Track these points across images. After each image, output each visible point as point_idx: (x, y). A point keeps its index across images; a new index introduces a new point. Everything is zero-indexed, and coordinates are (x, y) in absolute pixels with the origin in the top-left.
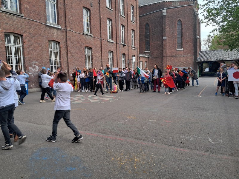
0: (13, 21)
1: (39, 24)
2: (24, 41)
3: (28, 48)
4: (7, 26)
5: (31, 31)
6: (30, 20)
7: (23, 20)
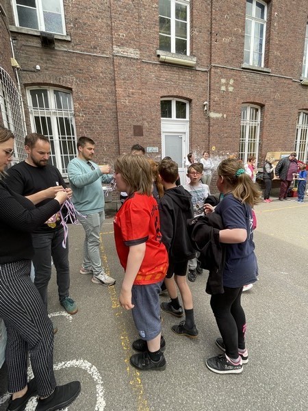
0: (255, 83)
1: (291, 82)
2: (266, 113)
3: (269, 125)
4: (246, 92)
5: (277, 96)
6: (279, 77)
7: (268, 79)
